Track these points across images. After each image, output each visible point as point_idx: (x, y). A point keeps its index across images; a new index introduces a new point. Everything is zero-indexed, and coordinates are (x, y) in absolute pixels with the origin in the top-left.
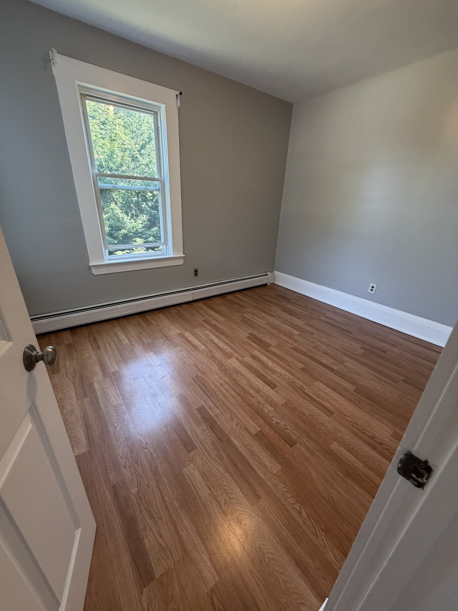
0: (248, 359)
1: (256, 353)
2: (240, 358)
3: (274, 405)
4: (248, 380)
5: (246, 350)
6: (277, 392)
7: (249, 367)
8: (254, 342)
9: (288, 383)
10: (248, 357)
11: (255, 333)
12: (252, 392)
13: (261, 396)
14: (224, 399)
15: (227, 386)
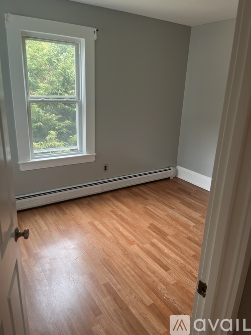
0: (148, 246)
1: (155, 241)
2: (141, 245)
3: (166, 284)
4: (146, 263)
5: (146, 238)
6: (170, 274)
7: (149, 253)
8: (154, 232)
9: (180, 267)
10: (147, 245)
11: (156, 223)
12: (149, 273)
13: (156, 276)
14: (125, 278)
15: (129, 268)
